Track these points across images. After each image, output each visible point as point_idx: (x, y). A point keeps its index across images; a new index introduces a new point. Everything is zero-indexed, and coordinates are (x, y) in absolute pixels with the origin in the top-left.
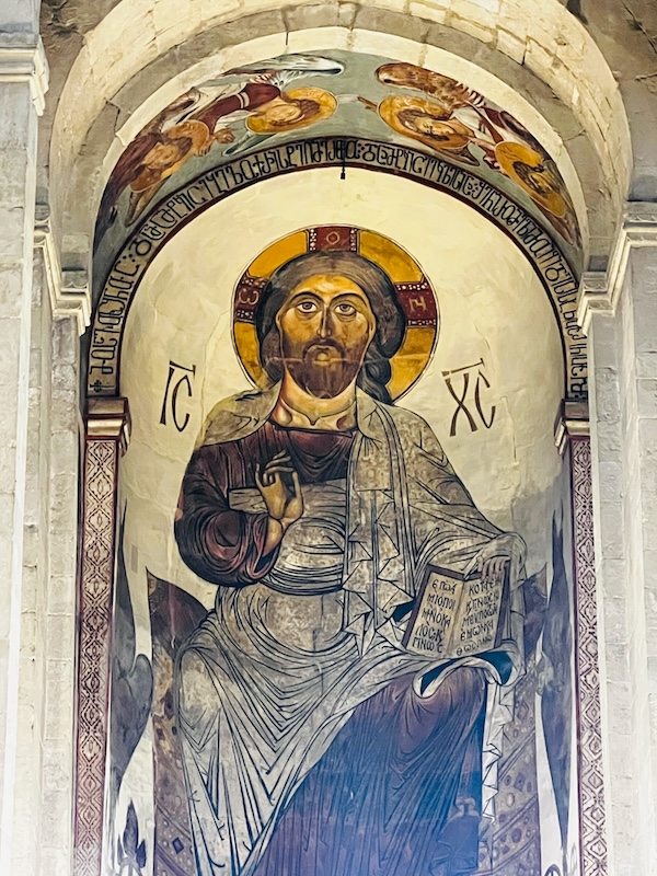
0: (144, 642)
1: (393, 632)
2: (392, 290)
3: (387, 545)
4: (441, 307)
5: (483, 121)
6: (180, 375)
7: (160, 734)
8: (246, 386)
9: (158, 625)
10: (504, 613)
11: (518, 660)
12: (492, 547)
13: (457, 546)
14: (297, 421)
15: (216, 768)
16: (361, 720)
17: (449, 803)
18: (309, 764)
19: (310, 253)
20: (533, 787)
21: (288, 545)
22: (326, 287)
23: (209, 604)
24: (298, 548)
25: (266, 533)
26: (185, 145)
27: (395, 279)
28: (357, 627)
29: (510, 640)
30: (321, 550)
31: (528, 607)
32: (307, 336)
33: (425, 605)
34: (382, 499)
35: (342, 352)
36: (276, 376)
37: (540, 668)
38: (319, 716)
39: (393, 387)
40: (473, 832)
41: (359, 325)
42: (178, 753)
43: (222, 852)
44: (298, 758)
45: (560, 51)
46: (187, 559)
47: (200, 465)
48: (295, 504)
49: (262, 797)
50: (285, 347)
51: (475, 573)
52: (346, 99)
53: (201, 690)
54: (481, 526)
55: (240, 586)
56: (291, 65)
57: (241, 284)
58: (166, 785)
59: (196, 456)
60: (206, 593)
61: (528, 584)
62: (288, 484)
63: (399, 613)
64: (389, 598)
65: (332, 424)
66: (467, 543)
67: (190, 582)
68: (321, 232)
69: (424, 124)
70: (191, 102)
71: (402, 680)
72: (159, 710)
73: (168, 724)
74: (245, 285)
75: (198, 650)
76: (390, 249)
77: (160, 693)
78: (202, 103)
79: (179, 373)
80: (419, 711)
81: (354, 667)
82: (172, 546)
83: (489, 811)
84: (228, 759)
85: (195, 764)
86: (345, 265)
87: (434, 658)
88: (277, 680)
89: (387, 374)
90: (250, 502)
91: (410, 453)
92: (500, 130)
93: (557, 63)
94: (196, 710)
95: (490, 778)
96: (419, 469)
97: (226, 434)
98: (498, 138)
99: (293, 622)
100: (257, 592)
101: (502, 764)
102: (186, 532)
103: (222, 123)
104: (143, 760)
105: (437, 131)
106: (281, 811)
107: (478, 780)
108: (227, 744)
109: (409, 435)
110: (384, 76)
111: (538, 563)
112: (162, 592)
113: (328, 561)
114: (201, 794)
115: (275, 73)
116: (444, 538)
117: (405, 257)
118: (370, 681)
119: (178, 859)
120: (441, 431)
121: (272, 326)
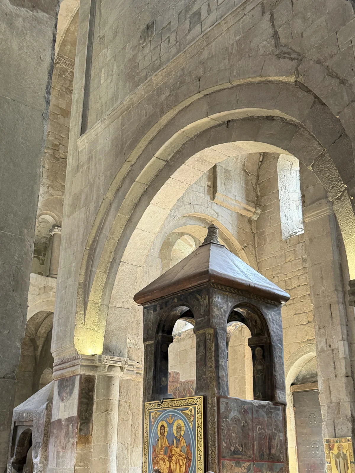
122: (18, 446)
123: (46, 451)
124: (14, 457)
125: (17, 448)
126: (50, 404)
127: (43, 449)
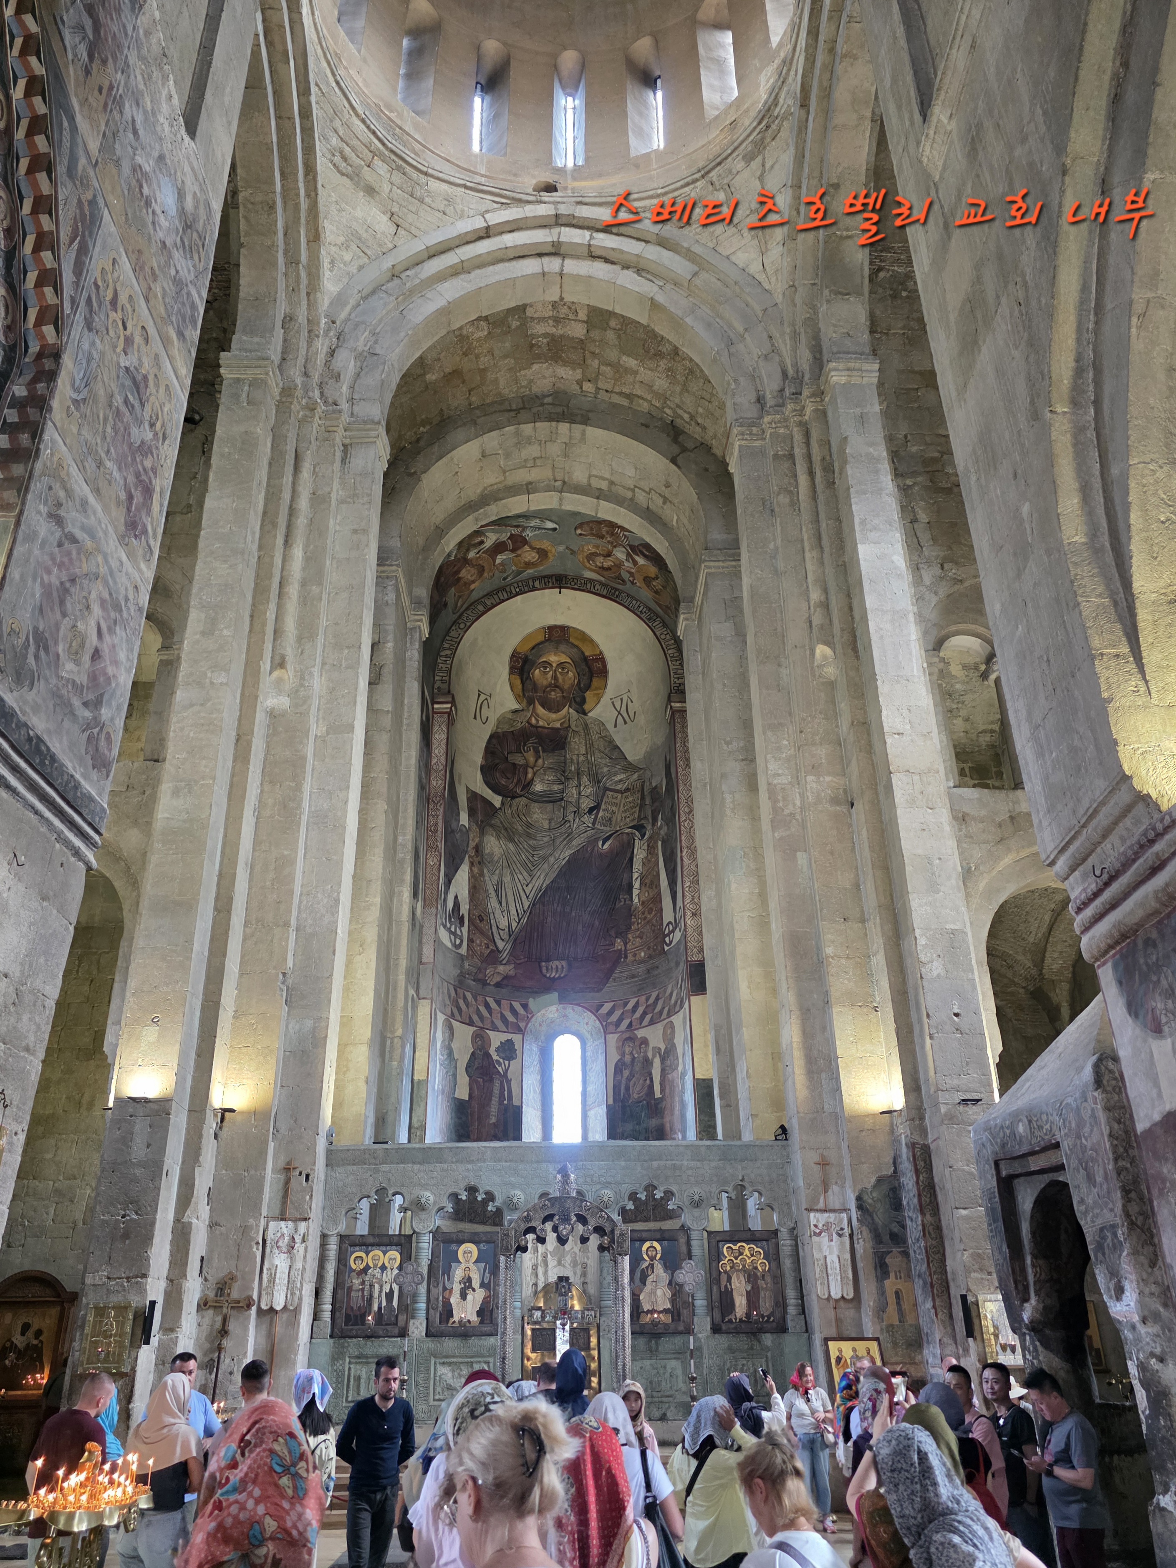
0: (464, 819)
1: (588, 820)
2: (585, 659)
3: (585, 780)
4: (610, 667)
5: (628, 555)
6: (484, 698)
7: (472, 864)
8: (516, 706)
9: (472, 812)
10: (642, 806)
11: (649, 827)
12: (635, 776)
13: (618, 778)
14: (541, 723)
15: (500, 884)
16: (573, 861)
17: (617, 899)
18: (547, 882)
19: (546, 641)
20: (658, 886)
21: (537, 780)
22: (554, 659)
23: (498, 804)
24: (542, 781)
25: (526, 773)
26: (481, 570)
27: (587, 653)
28: (570, 817)
29: (645, 818)
30: (553, 782)
31: (653, 801)
32: (545, 683)
33: (603, 806)
34: (582, 758)
35: (562, 691)
36: (531, 702)
37: (660, 828)
38: (552, 859)
39: (586, 707)
40: (629, 911)
41: (571, 677)
42: (482, 874)
43: (503, 923)
44: (542, 879)
45: (667, 492)
46: (487, 783)
47: (494, 741)
48: (540, 761)
49: (524, 897)
50: (535, 688)
51: (627, 790)
52: (561, 548)
53: (493, 845)
54: (630, 767)
55: (513, 798)
56: (533, 524)
57: (513, 656)
58: (475, 889)
59: (492, 736)
60: (497, 800)
61: (654, 790)
62: (536, 751)
63: (591, 810)
64: (586, 804)
65: (558, 725)
66: (622, 776)
67: (488, 794)
68: (551, 629)
69: (599, 561)
70: (482, 542)
71: (592, 842)
72: (472, 853)
73: (476, 860)
74: (514, 656)
75: (492, 826)
76: (584, 637)
77: (472, 844)
78: (488, 544)
79: (482, 697)
80: (601, 855)
81: (569, 837)
82: (479, 776)
83: (636, 900)
84: (507, 879)
85: (490, 881)
86: (563, 647)
87: (608, 830)
88: (531, 842)
89: (584, 701)
90: (519, 760)
91: (595, 737)
92: (637, 558)
93: (666, 500)
94: (491, 855)
95: (637, 885)
96: (600, 744)
97: (506, 728)
98: (635, 563)
99: (539, 815)
100: (523, 801)
101: (642, 877)
102: (487, 770)
103: (500, 558)
104: (463, 875)
105: (606, 565)
106: (533, 905)
107: (630, 887)
108: (506, 872)
109: (594, 729)
110: (579, 531)
111: (659, 780)
112: (473, 797)
113: (556, 788)
114: (493, 894)
115: (524, 528)
116: (611, 775)
117: (592, 641)
118: (577, 843)
119: (481, 925)
120: (610, 726)
121: (528, 677)
122: (1034, 1256)
123: (1153, 1264)
124: (1033, 1300)
125: (1033, 1265)
126: (1111, 1065)
127: (1135, 1253)
